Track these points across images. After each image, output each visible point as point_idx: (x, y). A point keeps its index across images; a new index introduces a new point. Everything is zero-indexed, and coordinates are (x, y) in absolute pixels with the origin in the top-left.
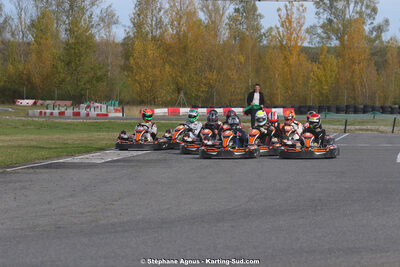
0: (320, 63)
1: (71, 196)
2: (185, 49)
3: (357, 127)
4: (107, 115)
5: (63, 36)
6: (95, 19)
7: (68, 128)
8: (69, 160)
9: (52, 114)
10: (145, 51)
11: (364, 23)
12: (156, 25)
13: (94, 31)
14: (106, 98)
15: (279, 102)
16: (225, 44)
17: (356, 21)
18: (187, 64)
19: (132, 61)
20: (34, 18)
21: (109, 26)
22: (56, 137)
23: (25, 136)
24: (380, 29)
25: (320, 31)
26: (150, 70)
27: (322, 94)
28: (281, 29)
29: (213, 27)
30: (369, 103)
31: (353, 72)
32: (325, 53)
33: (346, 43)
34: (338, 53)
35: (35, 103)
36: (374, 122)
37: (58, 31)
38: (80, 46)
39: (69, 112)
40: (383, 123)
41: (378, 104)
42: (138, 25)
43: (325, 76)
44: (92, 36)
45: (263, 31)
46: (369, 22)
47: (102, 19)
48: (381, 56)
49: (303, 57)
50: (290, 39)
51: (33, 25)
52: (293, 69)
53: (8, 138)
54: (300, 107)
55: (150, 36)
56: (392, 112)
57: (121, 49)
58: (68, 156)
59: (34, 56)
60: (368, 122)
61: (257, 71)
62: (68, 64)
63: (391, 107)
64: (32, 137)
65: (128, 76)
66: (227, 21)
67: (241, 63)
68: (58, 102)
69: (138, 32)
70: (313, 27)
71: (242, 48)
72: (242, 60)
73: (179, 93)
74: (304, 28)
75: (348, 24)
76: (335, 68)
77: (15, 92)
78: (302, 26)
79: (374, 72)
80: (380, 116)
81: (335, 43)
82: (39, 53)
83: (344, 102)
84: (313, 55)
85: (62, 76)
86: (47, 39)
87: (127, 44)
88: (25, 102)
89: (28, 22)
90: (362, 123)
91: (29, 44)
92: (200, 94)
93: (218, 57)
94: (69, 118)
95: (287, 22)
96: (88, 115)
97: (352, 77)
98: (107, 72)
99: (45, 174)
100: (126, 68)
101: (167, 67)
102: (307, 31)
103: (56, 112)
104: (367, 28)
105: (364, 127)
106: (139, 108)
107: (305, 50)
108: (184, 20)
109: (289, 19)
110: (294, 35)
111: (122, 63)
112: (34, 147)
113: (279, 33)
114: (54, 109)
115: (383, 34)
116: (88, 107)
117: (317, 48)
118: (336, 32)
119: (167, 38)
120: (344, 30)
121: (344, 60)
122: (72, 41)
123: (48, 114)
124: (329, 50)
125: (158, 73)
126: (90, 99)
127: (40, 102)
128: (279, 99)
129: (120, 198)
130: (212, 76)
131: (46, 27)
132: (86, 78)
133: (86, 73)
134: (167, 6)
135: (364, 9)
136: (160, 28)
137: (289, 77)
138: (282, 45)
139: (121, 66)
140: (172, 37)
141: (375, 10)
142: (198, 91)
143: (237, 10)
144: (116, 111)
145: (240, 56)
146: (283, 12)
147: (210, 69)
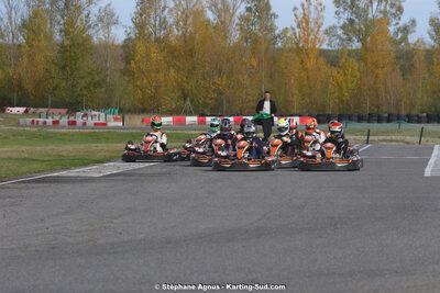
1: (66, 213)
2: (191, 52)
3: (381, 138)
4: (105, 124)
5: (58, 37)
6: (93, 18)
7: (62, 138)
8: (64, 173)
9: (45, 123)
10: (148, 55)
11: (388, 24)
12: (160, 25)
13: (91, 31)
14: (105, 106)
15: (295, 111)
16: (236, 45)
17: (379, 20)
18: (194, 69)
19: (133, 65)
20: (26, 17)
21: (108, 26)
22: (50, 148)
23: (15, 148)
24: (406, 30)
25: (340, 32)
26: (153, 75)
27: (342, 102)
28: (297, 30)
29: (222, 28)
30: (393, 111)
31: (377, 76)
32: (346, 56)
33: (368, 45)
34: (360, 56)
35: (26, 111)
36: (399, 132)
37: (52, 33)
38: (75, 49)
39: (64, 121)
40: (409, 133)
41: (403, 113)
42: (140, 26)
43: (346, 82)
44: (89, 38)
45: (277, 32)
46: (395, 22)
47: (101, 19)
48: (406, 59)
49: (322, 60)
50: (306, 41)
51: (24, 25)
52: (310, 74)
54: (318, 116)
55: (153, 37)
56: (419, 122)
57: (121, 52)
58: (63, 169)
59: (25, 60)
60: (392, 132)
61: (271, 76)
63: (418, 116)
64: (24, 148)
65: (129, 82)
66: (237, 21)
67: (253, 67)
68: (52, 110)
69: (140, 33)
70: (333, 28)
71: (254, 51)
72: (255, 63)
73: (185, 99)
74: (323, 28)
75: (371, 25)
76: (358, 73)
77: (4, 99)
78: (319, 27)
79: (400, 78)
80: (405, 126)
81: (356, 45)
82: (31, 57)
83: (367, 109)
84: (332, 59)
85: (56, 81)
86: (39, 41)
87: (128, 46)
88: (15, 110)
89: (19, 21)
90: (386, 133)
91: (20, 46)
92: (208, 101)
93: (228, 61)
94: (63, 127)
95: (304, 22)
96: (85, 124)
97: (375, 83)
99: (37, 190)
100: (127, 72)
101: (172, 71)
102: (326, 32)
103: (50, 120)
104: (392, 29)
105: (389, 138)
106: (142, 117)
107: (323, 53)
108: (190, 21)
109: (306, 19)
110: (311, 37)
111: (123, 66)
112: (25, 159)
113: (295, 34)
114: (48, 118)
115: (409, 36)
116: (85, 115)
118: (358, 33)
119: (173, 41)
120: (366, 32)
122: (67, 43)
123: (40, 124)
124: (350, 53)
126: (87, 107)
127: (32, 110)
128: (296, 107)
129: (120, 216)
130: (222, 82)
131: (39, 28)
132: (83, 83)
133: (83, 78)
134: (172, 5)
135: (388, 8)
136: (164, 29)
137: (306, 82)
138: (298, 47)
139: (121, 71)
140: (178, 38)
141: (400, 9)
142: (205, 98)
143: (249, 9)
144: (116, 119)
145: (253, 60)
146: (300, 12)
147: (220, 74)
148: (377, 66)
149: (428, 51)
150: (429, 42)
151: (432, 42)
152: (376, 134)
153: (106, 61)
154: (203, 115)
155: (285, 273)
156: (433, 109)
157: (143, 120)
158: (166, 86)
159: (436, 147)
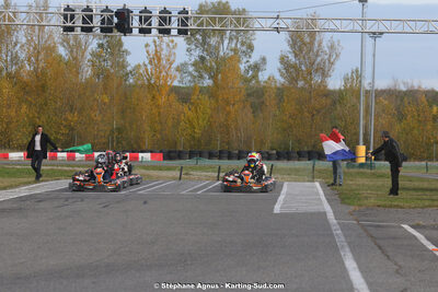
0: (192, 104)
2: (43, 88)
11: (239, 61)
12: (12, 60)
16: (87, 82)
17: (230, 58)
18: (46, 104)
24: (256, 68)
25: (191, 69)
27: (193, 138)
28: (149, 67)
29: (74, 65)
30: (244, 148)
31: (229, 113)
32: (197, 93)
33: (220, 82)
34: (211, 93)
41: (254, 149)
43: (198, 118)
45: (129, 69)
46: (245, 60)
48: (257, 97)
49: (173, 96)
50: (158, 78)
52: (162, 110)
54: (170, 152)
55: (4, 73)
56: (269, 159)
61: (123, 112)
63: (268, 153)
66: (89, 57)
67: (105, 104)
70: (184, 65)
71: (105, 88)
72: (107, 100)
74: (174, 66)
75: (222, 62)
76: (208, 110)
78: (171, 64)
79: (250, 115)
81: (208, 82)
83: (217, 146)
84: (184, 96)
92: (59, 136)
93: (79, 96)
95: (156, 58)
97: (226, 120)
101: (24, 107)
102: (178, 69)
104: (242, 67)
107: (175, 90)
108: (42, 56)
109: (157, 55)
110: (164, 73)
113: (147, 70)
115: (260, 74)
117: (188, 88)
118: (209, 70)
119: (25, 77)
120: (217, 69)
121: (217, 101)
124: (202, 90)
125: (13, 114)
128: (147, 144)
130: (73, 118)
134: (24, 40)
135: (239, 46)
136: (16, 64)
137: (157, 119)
138: (150, 83)
140: (29, 74)
141: (251, 47)
142: (57, 133)
143: (100, 46)
145: (104, 96)
146: (152, 48)
147: (72, 110)
148: (228, 103)
149: (278, 89)
150: (280, 80)
151: (282, 80)
152: (226, 171)
154: (54, 151)
156: (283, 146)
158: (17, 121)
159: (286, 184)
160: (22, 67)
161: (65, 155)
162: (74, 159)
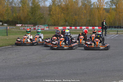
0: (110, 13)
1: (33, 54)
2: (68, 9)
3: (121, 33)
4: (44, 29)
5: (30, 5)
10: (56, 10)
12: (59, 1)
13: (40, 3)
14: (44, 24)
16: (80, 7)
18: (68, 13)
19: (51, 12)
21: (44, 2)
25: (109, 3)
26: (57, 15)
27: (110, 23)
28: (97, 3)
29: (77, 3)
31: (120, 15)
33: (117, 7)
34: (115, 10)
35: (22, 25)
37: (29, 4)
38: (35, 8)
39: (32, 28)
42: (53, 2)
43: (111, 17)
44: (40, 5)
45: (92, 3)
49: (104, 11)
50: (100, 6)
51: (21, 1)
52: (101, 15)
53: (14, 36)
55: (57, 5)
57: (48, 9)
59: (21, 11)
61: (90, 15)
62: (32, 13)
64: (21, 36)
65: (50, 17)
67: (85, 13)
68: (29, 25)
69: (53, 4)
70: (107, 2)
71: (85, 8)
73: (66, 22)
74: (105, 2)
75: (118, 1)
76: (114, 15)
77: (16, 22)
78: (104, 2)
81: (114, 7)
82: (23, 10)
83: (117, 25)
84: (107, 11)
85: (30, 17)
86: (25, 6)
87: (50, 7)
88: (19, 25)
90: (122, 31)
91: (20, 7)
92: (73, 23)
93: (78, 11)
94: (32, 30)
97: (119, 17)
98: (44, 15)
100: (50, 15)
101: (62, 14)
102: (106, 3)
106: (54, 27)
107: (105, 9)
110: (102, 4)
111: (49, 13)
113: (97, 4)
114: (28, 27)
116: (38, 27)
117: (109, 8)
118: (114, 3)
120: (117, 3)
121: (117, 12)
122: (33, 6)
124: (112, 9)
125: (60, 16)
126: (39, 24)
127: (23, 25)
128: (97, 24)
129: (48, 54)
130: (76, 17)
131: (25, 2)
132: (37, 18)
133: (38, 16)
136: (60, 2)
137: (100, 17)
138: (98, 7)
139: (48, 14)
140: (64, 5)
142: (72, 21)
144: (47, 28)
145: (85, 11)
147: (76, 15)
148: (120, 13)
152: (120, 32)
153: (44, 11)
154: (71, 26)
155: (94, 71)
157: (54, 28)
158: (61, 18)
160: (62, 3)
161: (74, 28)
162: (76, 29)
